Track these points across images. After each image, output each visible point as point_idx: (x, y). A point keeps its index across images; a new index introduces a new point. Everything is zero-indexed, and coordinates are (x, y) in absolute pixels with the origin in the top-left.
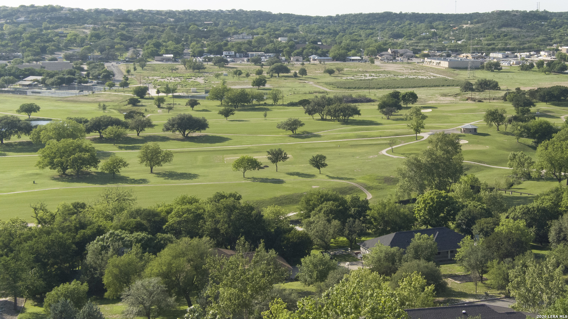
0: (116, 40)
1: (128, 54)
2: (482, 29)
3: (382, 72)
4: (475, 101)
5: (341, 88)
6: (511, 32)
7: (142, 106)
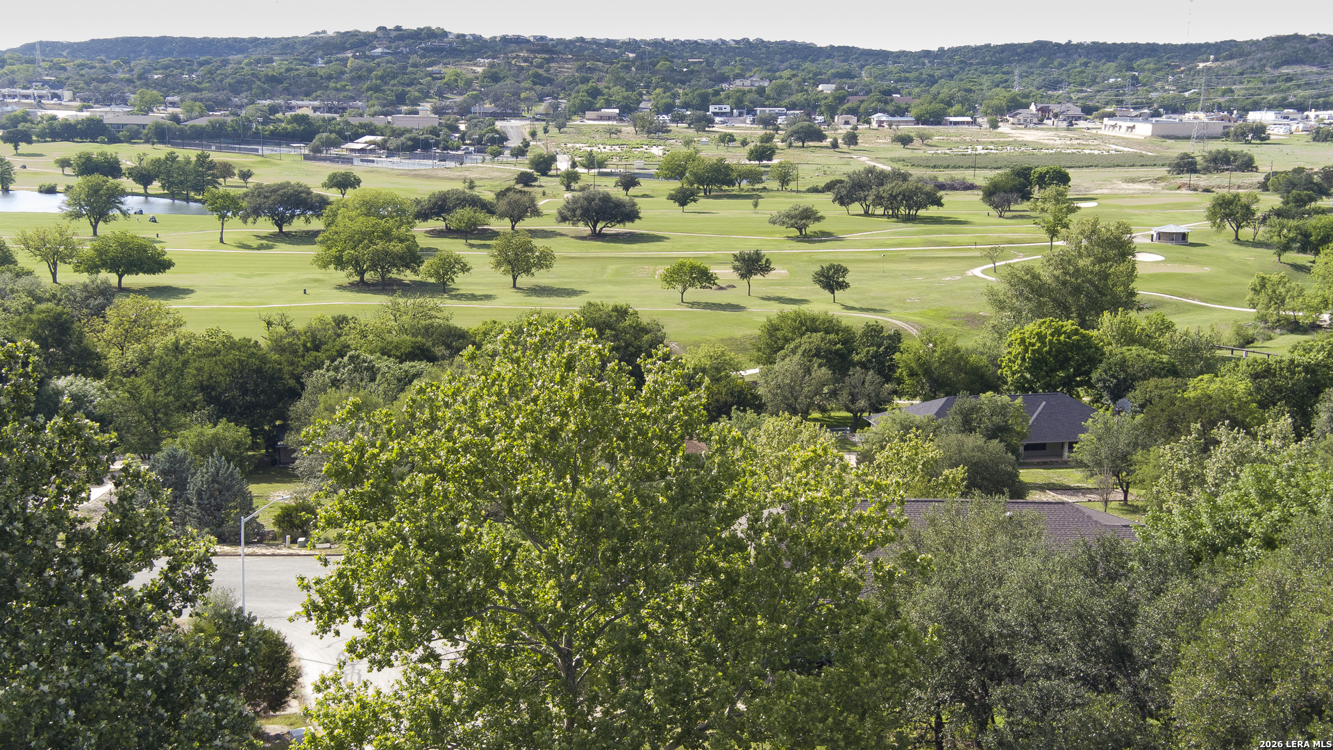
0: (524, 85)
1: (541, 108)
2: (1239, 70)
3: (1009, 144)
4: (1195, 190)
5: (919, 166)
6: (1303, 75)
7: (541, 186)
